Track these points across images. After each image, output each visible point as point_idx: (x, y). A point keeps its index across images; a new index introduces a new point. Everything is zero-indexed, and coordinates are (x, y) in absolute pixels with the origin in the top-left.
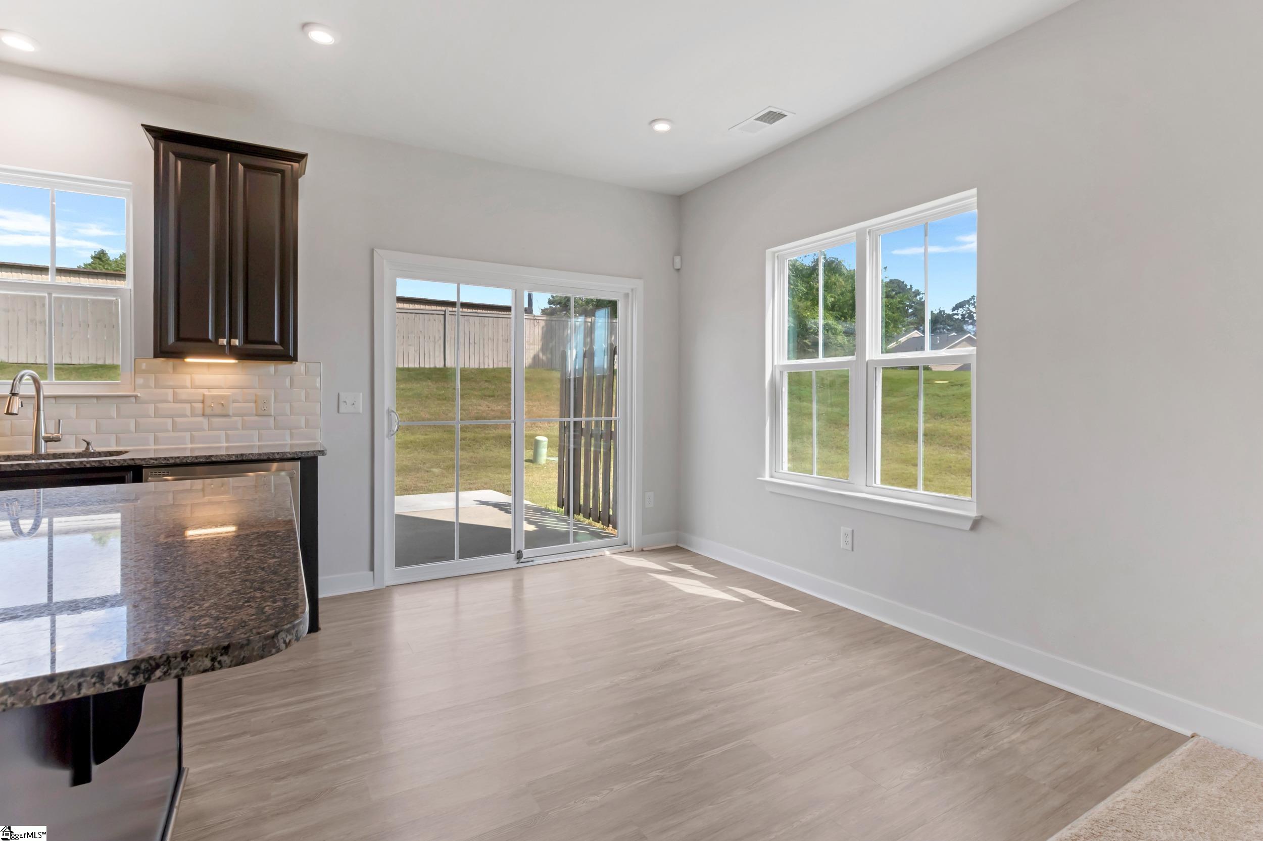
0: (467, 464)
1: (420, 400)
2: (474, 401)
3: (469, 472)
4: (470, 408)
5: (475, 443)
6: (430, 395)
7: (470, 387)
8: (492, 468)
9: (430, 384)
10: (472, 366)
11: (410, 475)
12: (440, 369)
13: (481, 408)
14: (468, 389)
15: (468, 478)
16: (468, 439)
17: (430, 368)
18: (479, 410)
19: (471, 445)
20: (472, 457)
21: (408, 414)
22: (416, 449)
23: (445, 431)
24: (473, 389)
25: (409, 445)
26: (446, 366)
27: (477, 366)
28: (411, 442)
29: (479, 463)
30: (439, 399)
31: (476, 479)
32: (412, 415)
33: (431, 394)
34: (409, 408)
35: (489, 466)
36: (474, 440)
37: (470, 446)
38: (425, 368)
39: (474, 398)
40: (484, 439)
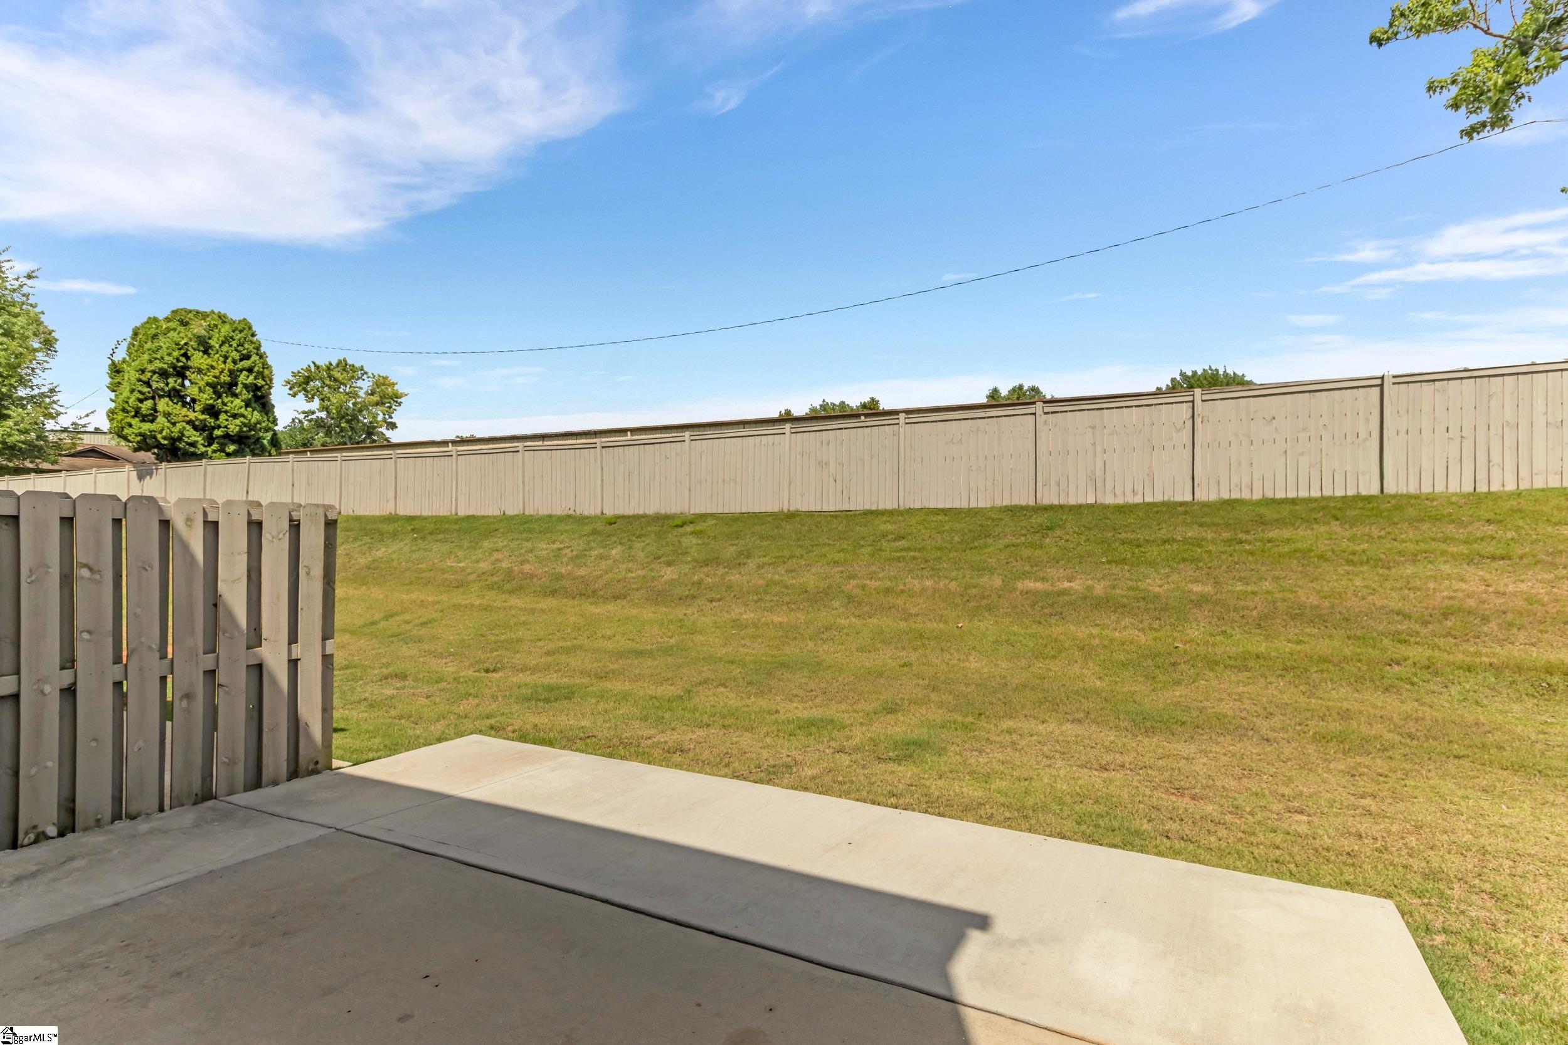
0: (1388, 736)
1: (1306, 562)
2: (1446, 568)
3: (1380, 765)
4: (1431, 585)
5: (1429, 677)
6: (1330, 553)
7: (1442, 535)
8: (1466, 763)
9: (1338, 529)
10: (1454, 488)
11: (1217, 743)
12: (1368, 499)
13: (1464, 586)
14: (1433, 540)
15: (1371, 788)
16: (1410, 662)
17: (1344, 498)
18: (1455, 591)
19: (1415, 680)
20: (1407, 718)
21: (1268, 592)
22: (1263, 675)
23: (1349, 638)
24: (1446, 540)
25: (1251, 664)
26: (1385, 491)
27: (1468, 488)
28: (1258, 657)
29: (1427, 739)
30: (1350, 562)
31: (1396, 797)
32: (1278, 595)
33: (1333, 551)
34: (1276, 579)
35: (1457, 757)
36: (1429, 667)
37: (1413, 684)
38: (1332, 498)
39: (1446, 562)
40: (1460, 668)
